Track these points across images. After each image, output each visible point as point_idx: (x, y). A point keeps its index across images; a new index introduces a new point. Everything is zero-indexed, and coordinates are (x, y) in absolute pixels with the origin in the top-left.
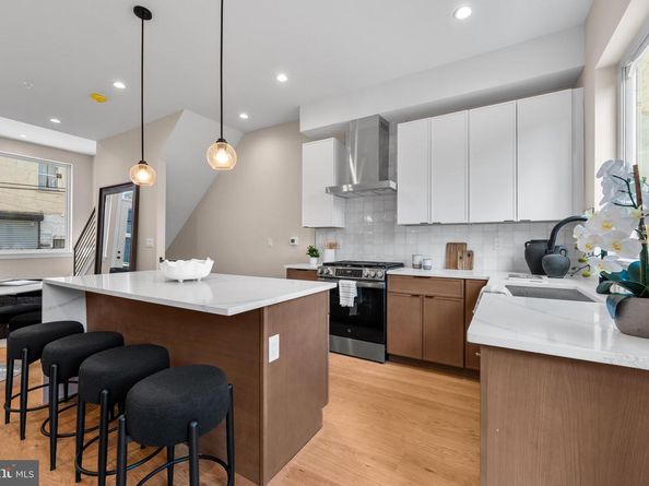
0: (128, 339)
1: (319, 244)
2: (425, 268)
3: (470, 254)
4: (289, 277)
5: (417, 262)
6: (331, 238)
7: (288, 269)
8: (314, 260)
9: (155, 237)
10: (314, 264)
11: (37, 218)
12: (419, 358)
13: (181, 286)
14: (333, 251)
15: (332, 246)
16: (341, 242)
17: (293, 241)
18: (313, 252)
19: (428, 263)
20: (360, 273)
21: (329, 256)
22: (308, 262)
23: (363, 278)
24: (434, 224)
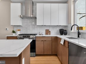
1: (15, 30)
2: (42, 35)
3: (50, 32)
4: (7, 39)
5: (40, 34)
6: (19, 28)
7: (7, 37)
8: (14, 34)
10: (14, 35)
12: (43, 54)
14: (19, 31)
15: (19, 30)
16: (21, 29)
17: (6, 29)
18: (14, 32)
19: (43, 34)
20: (29, 37)
21: (19, 33)
22: (12, 35)
23: (30, 37)
24: (45, 26)
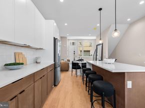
0: (97, 73)
9: (106, 54)
11: (89, 51)
13: (107, 65)
